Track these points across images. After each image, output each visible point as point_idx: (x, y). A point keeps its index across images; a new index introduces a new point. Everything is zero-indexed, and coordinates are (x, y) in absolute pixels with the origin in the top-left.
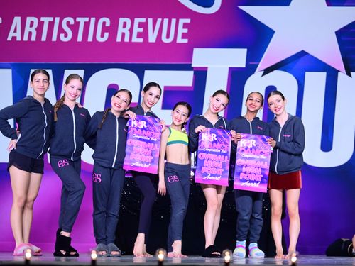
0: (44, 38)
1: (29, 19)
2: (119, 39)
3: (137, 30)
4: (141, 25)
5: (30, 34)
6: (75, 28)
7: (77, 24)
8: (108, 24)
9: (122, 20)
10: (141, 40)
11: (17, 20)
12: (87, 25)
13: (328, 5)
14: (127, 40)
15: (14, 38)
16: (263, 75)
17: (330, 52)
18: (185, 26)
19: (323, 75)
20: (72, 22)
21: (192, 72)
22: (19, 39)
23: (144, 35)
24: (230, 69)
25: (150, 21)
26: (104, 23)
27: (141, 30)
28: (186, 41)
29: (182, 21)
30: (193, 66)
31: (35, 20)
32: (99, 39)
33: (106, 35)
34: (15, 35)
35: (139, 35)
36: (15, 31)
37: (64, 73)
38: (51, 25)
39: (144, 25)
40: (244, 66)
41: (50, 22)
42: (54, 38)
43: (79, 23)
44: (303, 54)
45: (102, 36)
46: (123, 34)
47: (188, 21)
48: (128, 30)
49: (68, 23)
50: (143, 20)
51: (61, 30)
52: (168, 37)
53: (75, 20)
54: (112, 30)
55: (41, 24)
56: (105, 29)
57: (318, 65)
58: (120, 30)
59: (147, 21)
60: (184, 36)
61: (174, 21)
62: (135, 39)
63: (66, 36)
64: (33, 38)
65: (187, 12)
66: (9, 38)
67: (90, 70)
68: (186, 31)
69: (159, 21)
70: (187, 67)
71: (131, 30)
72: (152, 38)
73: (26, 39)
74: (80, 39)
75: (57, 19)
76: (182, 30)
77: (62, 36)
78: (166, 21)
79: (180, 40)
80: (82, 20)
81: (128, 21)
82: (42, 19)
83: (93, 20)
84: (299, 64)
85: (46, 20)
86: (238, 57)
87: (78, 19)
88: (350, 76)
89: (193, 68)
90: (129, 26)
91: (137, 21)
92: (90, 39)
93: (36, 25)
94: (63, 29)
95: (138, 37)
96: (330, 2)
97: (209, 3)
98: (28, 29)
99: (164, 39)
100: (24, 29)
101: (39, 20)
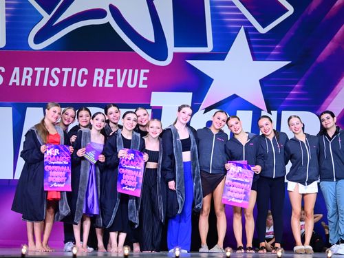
0: (37, 84)
1: (26, 69)
2: (94, 85)
3: (108, 77)
4: (111, 74)
5: (27, 80)
6: (61, 76)
7: (63, 73)
8: (86, 73)
9: (97, 70)
10: (111, 86)
11: (17, 70)
12: (70, 74)
13: (254, 60)
14: (100, 85)
15: (14, 83)
16: (205, 112)
17: (255, 96)
18: (145, 75)
19: (251, 112)
20: (59, 71)
21: (151, 110)
22: (18, 84)
23: (114, 81)
25: (119, 71)
26: (83, 72)
27: (112, 78)
28: (146, 86)
29: (143, 71)
30: (151, 105)
31: (31, 70)
32: (79, 84)
33: (85, 81)
34: (15, 81)
35: (110, 82)
36: (15, 78)
38: (43, 73)
39: (114, 74)
41: (42, 71)
42: (45, 84)
44: (235, 96)
45: (82, 82)
46: (98, 81)
47: (147, 71)
48: (102, 77)
49: (56, 72)
50: (113, 70)
51: (50, 78)
52: (132, 83)
53: (61, 70)
54: (90, 78)
55: (35, 73)
56: (84, 77)
57: (246, 106)
58: (96, 78)
59: (116, 71)
60: (144, 82)
61: (137, 71)
62: (107, 85)
63: (54, 82)
64: (29, 84)
65: (146, 65)
66: (10, 84)
68: (146, 79)
69: (125, 71)
70: (147, 106)
71: (104, 78)
72: (120, 84)
73: (23, 84)
74: (65, 84)
75: (47, 69)
76: (142, 79)
77: (51, 82)
78: (131, 71)
79: (141, 86)
80: (66, 70)
81: (102, 71)
82: (36, 69)
83: (75, 70)
84: (231, 105)
85: (39, 70)
86: (187, 97)
87: (63, 69)
88: (271, 114)
89: (151, 107)
90: (102, 75)
91: (109, 71)
92: (73, 84)
93: (31, 73)
94: (51, 77)
95: (109, 83)
96: (255, 58)
97: (164, 58)
98: (25, 76)
99: (130, 85)
100: (22, 77)
101: (34, 70)
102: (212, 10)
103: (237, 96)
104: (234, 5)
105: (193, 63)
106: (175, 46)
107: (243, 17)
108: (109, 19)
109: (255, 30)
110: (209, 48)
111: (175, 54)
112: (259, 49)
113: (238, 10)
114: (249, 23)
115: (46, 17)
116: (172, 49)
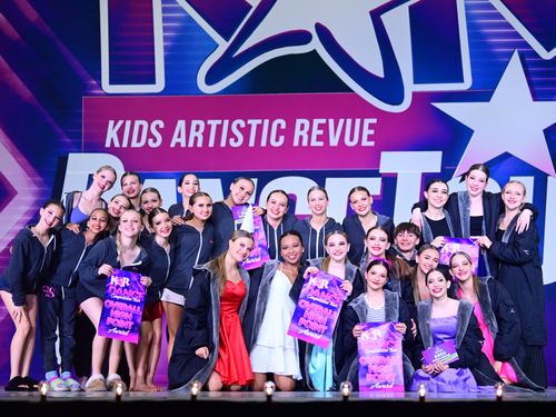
0: (211, 144)
1: (194, 123)
2: (296, 143)
3: (316, 132)
4: (320, 126)
5: (196, 138)
6: (246, 131)
7: (249, 127)
8: (283, 126)
9: (299, 122)
10: (321, 144)
11: (181, 124)
12: (260, 128)
13: (534, 100)
14: (305, 143)
15: (178, 144)
16: (462, 181)
17: (538, 155)
18: (371, 126)
19: (532, 179)
20: (243, 125)
21: (380, 179)
22: (183, 145)
23: (324, 138)
24: (423, 174)
25: (331, 121)
26: (279, 125)
27: (321, 132)
28: (372, 144)
29: (367, 122)
30: (380, 171)
31: (202, 123)
32: (274, 143)
33: (282, 138)
34: (178, 140)
35: (319, 138)
36: (179, 136)
38: (219, 128)
39: (324, 127)
40: (439, 171)
41: (218, 125)
42: (223, 144)
43: (250, 126)
44: (507, 155)
45: (277, 140)
46: (301, 138)
47: (374, 121)
48: (306, 132)
49: (238, 126)
50: (323, 121)
51: (230, 134)
52: (352, 139)
53: (246, 122)
54: (289, 133)
55: (208, 128)
56: (280, 132)
57: (524, 169)
58: (298, 133)
59: (327, 122)
60: (370, 138)
61: (358, 121)
62: (314, 143)
63: (236, 140)
64: (200, 144)
65: (374, 112)
66: (173, 145)
67: (264, 179)
68: (372, 132)
69: (341, 121)
70: (375, 174)
71: (310, 133)
72: (334, 142)
73: (191, 144)
74: (252, 144)
75: (226, 122)
76: (367, 132)
77: (232, 140)
78: (349, 121)
79: (365, 143)
80: (254, 123)
81: (306, 122)
82: (209, 122)
83: (267, 122)
84: (503, 167)
85: (214, 123)
86: (432, 161)
87: (249, 122)
89: (381, 174)
90: (307, 128)
91: (317, 122)
92: (263, 144)
93: (202, 129)
94: (232, 133)
95: (318, 140)
96: (536, 96)
97: (398, 100)
98: (193, 134)
99: (348, 142)
100: (189, 134)
101: (206, 122)
102: (470, 26)
103: (511, 155)
104: (502, 18)
105: (443, 107)
106: (415, 83)
107: (517, 35)
108: (315, 44)
109: (535, 54)
110: (467, 84)
111: (415, 95)
112: (541, 84)
113: (508, 26)
114: (526, 45)
115: (223, 45)
116: (410, 87)
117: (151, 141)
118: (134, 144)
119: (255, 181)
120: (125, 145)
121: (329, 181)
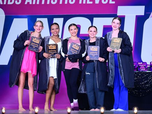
0: (43, 3)
2: (80, 2)
10: (91, 3)
14: (84, 2)
15: (28, 3)
22: (31, 3)
24: (136, 16)
28: (114, 2)
30: (118, 15)
32: (71, 2)
34: (29, 1)
37: (53, 20)
40: (143, 14)
42: (48, 3)
52: (105, 1)
62: (88, 2)
63: (54, 1)
64: (38, 3)
66: (26, 3)
73: (34, 3)
74: (61, 2)
77: (52, 1)
79: (111, 2)
89: (118, 16)
92: (66, 2)
95: (90, 1)
99: (103, 2)
117: (16, 1)
118: (9, 3)
119: (62, 19)
120: (5, 3)
121: (95, 19)
